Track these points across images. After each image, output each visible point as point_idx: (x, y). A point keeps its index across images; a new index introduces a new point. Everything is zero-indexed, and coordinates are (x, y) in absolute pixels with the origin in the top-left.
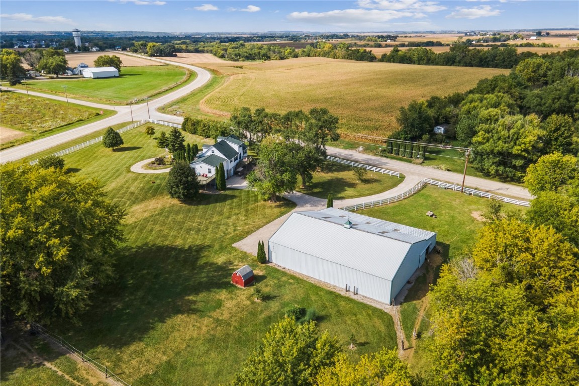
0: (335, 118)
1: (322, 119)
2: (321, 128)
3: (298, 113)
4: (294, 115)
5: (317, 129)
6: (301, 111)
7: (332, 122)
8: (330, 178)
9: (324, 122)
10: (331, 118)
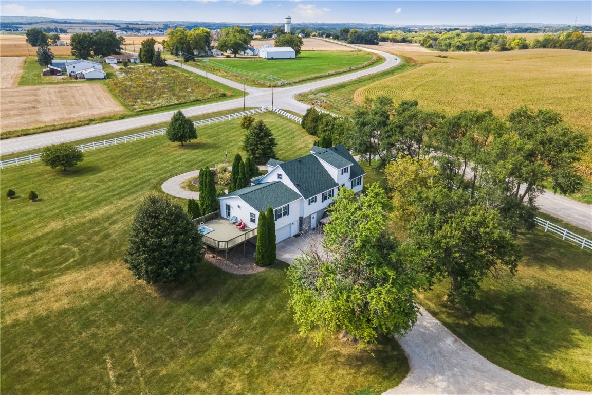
0: (576, 137)
1: (539, 137)
2: (531, 156)
3: (484, 116)
4: (471, 120)
5: (519, 158)
6: (490, 113)
7: (566, 145)
8: (533, 283)
9: (543, 143)
10: (564, 134)
